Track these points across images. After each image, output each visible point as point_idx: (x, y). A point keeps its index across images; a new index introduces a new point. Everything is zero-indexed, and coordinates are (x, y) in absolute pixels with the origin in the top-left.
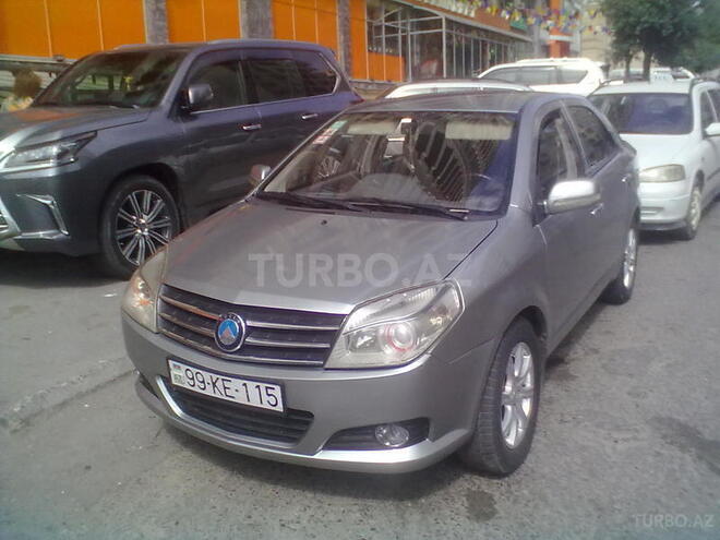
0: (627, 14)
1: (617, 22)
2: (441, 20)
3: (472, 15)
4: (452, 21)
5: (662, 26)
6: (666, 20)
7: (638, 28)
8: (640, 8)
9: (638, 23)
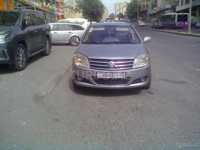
0: (86, 8)
1: (84, 10)
2: (34, 7)
3: (40, 6)
4: (37, 8)
5: (94, 11)
6: (95, 10)
7: (89, 12)
8: (89, 7)
9: (89, 10)
